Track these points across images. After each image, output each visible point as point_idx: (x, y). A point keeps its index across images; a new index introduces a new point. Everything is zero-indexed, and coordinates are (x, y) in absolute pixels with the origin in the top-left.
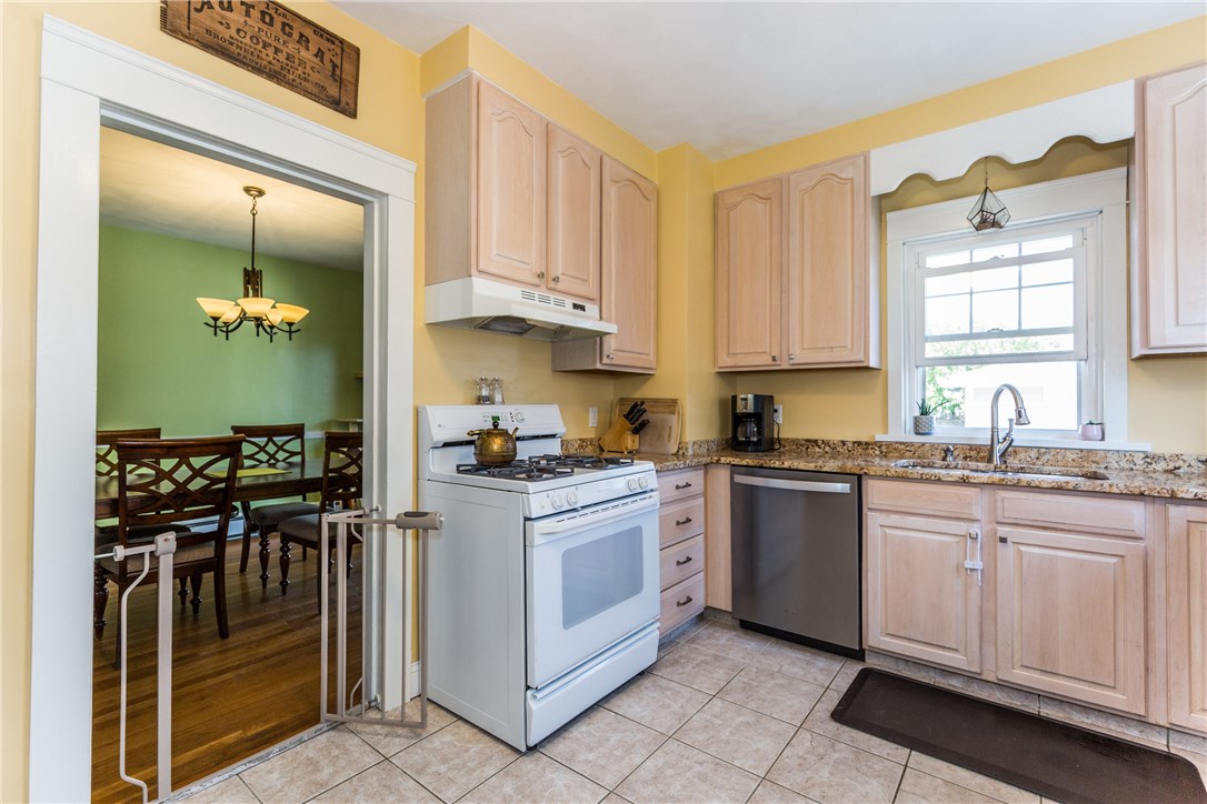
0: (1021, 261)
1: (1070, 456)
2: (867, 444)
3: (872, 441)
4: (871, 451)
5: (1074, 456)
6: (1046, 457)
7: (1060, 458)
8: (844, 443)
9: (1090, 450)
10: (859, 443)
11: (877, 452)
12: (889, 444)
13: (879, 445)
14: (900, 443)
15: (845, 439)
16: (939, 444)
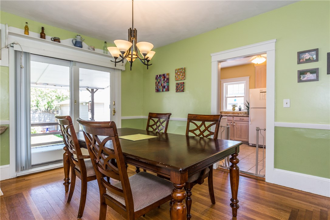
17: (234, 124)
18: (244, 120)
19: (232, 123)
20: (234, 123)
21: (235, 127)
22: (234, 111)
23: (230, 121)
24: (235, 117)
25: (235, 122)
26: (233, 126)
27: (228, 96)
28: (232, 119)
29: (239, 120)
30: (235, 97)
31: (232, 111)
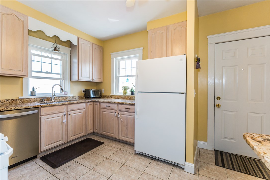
0: (52, 58)
1: (63, 98)
2: (16, 100)
3: (18, 99)
4: (18, 102)
5: (64, 98)
6: (60, 98)
7: (62, 98)
8: (7, 100)
9: (66, 96)
10: (14, 100)
11: (20, 102)
12: (24, 99)
13: (21, 100)
14: (28, 99)
15: (8, 99)
16: (38, 98)
17: (119, 116)
18: (130, 110)
19: (115, 114)
20: (119, 114)
21: (120, 119)
22: (125, 95)
23: (114, 111)
24: (119, 105)
25: (120, 112)
26: (118, 118)
27: (120, 75)
28: (116, 108)
29: (124, 109)
30: (127, 76)
31: (123, 94)
